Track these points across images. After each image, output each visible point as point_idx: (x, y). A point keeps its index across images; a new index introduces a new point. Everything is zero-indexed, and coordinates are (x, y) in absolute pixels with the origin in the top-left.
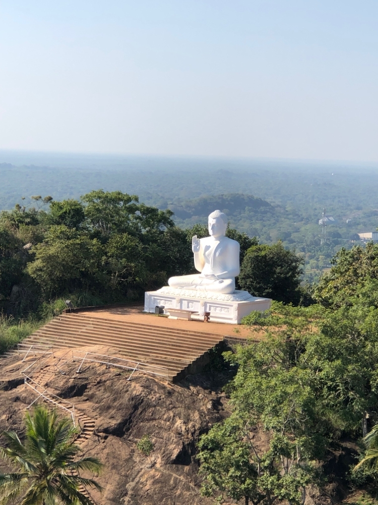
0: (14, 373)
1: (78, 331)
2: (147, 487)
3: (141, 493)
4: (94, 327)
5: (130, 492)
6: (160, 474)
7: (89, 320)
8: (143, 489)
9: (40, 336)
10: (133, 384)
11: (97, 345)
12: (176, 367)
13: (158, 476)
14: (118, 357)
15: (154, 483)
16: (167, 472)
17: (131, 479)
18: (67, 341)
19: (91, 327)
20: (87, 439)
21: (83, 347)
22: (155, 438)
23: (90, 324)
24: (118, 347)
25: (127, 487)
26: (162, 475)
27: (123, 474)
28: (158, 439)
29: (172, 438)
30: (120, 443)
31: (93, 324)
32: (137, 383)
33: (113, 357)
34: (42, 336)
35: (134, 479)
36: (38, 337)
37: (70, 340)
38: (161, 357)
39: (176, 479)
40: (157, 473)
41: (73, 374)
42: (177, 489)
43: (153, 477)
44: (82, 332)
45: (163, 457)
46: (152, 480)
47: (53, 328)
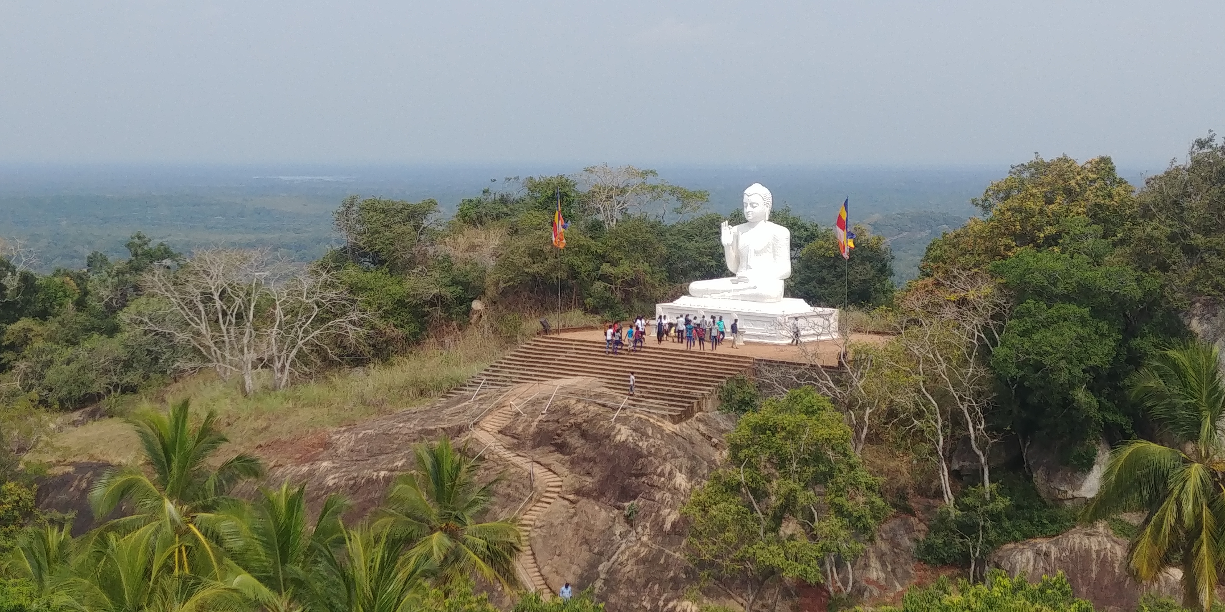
0: (456, 417)
1: (554, 360)
2: (628, 568)
3: (619, 576)
4: (577, 353)
5: (603, 576)
6: (646, 550)
7: (571, 344)
8: (622, 571)
9: (501, 367)
10: (618, 426)
11: (578, 377)
12: (682, 402)
13: (644, 553)
14: (604, 390)
15: (637, 563)
16: (656, 547)
17: (606, 557)
18: (537, 373)
19: (573, 353)
20: (550, 503)
21: (558, 380)
22: (643, 500)
23: (572, 349)
24: (607, 379)
25: (599, 568)
26: (650, 552)
27: (596, 551)
28: (648, 502)
29: (667, 500)
30: (597, 508)
31: (576, 349)
32: (623, 425)
33: (598, 390)
34: (505, 368)
35: (610, 557)
36: (498, 369)
37: (542, 371)
38: (663, 390)
39: (668, 556)
40: (643, 549)
41: (538, 416)
42: (670, 571)
43: (636, 554)
44: (560, 360)
45: (653, 526)
46: (634, 559)
47: (522, 357)
